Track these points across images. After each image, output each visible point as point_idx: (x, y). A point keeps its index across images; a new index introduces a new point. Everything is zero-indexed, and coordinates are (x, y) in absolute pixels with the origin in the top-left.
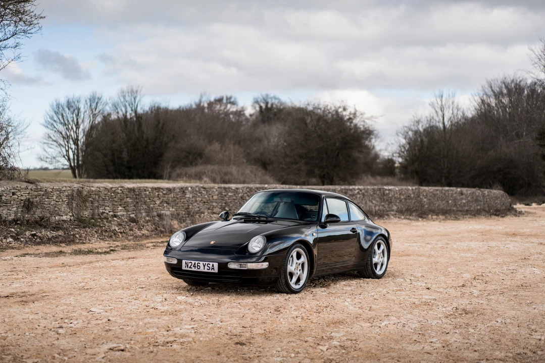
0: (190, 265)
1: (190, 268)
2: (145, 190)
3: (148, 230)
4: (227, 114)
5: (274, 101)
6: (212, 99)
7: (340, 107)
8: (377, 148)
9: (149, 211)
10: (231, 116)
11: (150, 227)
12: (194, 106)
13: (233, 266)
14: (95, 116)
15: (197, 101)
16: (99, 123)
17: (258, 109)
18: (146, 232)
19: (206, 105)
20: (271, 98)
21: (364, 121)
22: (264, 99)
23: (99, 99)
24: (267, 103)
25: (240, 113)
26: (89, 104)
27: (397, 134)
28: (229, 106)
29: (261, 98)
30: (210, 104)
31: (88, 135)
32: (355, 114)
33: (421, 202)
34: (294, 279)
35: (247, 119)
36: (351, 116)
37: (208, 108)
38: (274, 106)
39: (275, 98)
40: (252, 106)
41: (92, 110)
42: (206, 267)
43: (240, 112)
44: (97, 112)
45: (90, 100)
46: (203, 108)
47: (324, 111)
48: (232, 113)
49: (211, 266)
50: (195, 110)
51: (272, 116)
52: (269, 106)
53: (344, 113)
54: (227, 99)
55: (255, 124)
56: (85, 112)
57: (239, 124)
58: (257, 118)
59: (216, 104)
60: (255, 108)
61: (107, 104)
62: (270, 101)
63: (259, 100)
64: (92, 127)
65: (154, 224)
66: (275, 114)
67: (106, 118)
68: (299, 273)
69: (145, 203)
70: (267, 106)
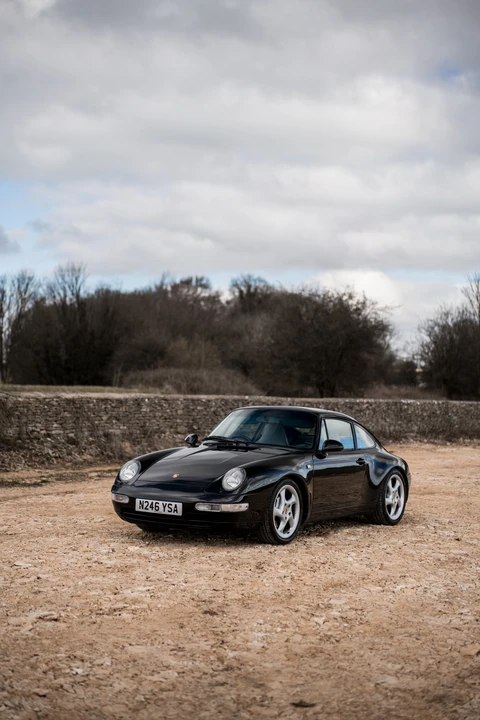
0: (145, 505)
1: (146, 509)
2: (88, 402)
3: (91, 455)
4: (197, 300)
5: (258, 284)
6: (178, 281)
7: (344, 294)
8: (393, 348)
9: (93, 430)
10: (202, 303)
11: (94, 450)
12: (154, 289)
13: (202, 507)
14: (24, 301)
15: (158, 283)
16: (29, 310)
17: (237, 294)
18: (89, 457)
19: (169, 288)
20: (255, 280)
21: (376, 313)
22: (245, 281)
23: (30, 279)
24: (249, 287)
25: (214, 299)
26: (16, 286)
27: (419, 329)
28: (199, 290)
29: (242, 280)
30: (175, 287)
31: (15, 325)
32: (364, 303)
33: (449, 421)
34: (282, 525)
35: (223, 308)
36: (360, 306)
37: (172, 291)
38: (259, 291)
39: (260, 280)
40: (230, 290)
41: (20, 293)
42: (167, 508)
43: (214, 297)
44: (27, 296)
45: (19, 280)
46: (166, 292)
47: (324, 299)
48: (204, 299)
49: (173, 507)
50: (155, 294)
51: (256, 304)
52: (252, 290)
53: (350, 302)
54: (197, 280)
55: (234, 314)
56: (12, 295)
57: (212, 313)
58: (235, 306)
59: (182, 287)
60: (234, 293)
61: (40, 285)
62: (252, 283)
63: (239, 283)
64: (21, 316)
65: (99, 446)
66: (260, 301)
67: (39, 304)
68: (288, 517)
69: (88, 419)
70: (249, 290)
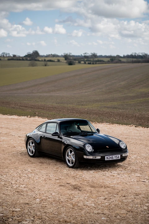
0: (109, 158)
1: (109, 159)
42: (116, 158)
49: (117, 157)
